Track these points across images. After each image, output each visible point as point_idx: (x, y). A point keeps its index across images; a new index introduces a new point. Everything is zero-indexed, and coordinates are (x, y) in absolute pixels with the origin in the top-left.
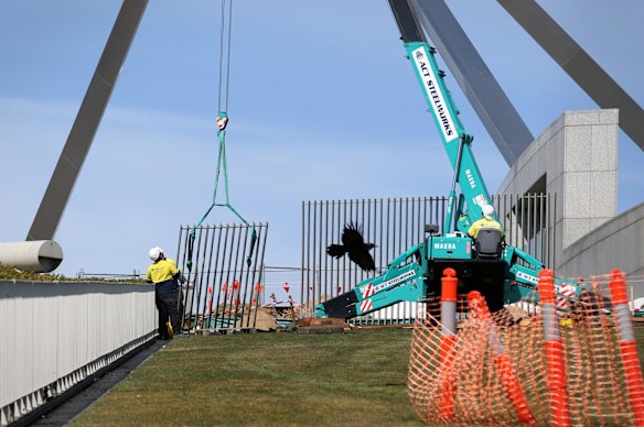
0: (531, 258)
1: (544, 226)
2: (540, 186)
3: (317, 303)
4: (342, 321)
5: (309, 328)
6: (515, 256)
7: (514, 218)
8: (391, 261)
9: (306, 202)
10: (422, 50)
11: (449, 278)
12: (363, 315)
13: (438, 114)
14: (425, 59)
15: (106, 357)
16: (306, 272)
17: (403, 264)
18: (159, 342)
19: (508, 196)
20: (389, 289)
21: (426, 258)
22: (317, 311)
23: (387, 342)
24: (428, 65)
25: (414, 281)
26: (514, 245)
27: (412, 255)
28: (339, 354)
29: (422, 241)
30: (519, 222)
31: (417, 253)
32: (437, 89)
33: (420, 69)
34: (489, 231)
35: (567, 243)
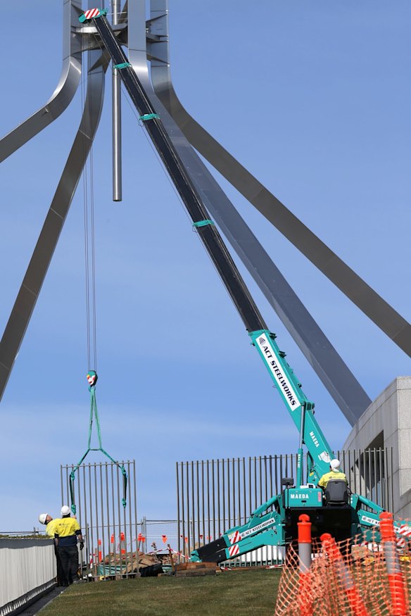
0: (372, 504)
1: (383, 476)
2: (379, 441)
3: (192, 550)
4: (214, 564)
5: (185, 571)
6: (360, 503)
7: (358, 471)
8: (254, 511)
9: (180, 463)
10: (263, 336)
11: (304, 524)
12: (232, 558)
13: (282, 388)
14: (267, 344)
15: (12, 603)
16: (181, 524)
17: (264, 513)
18: (57, 589)
19: (352, 452)
20: (254, 536)
21: (284, 507)
22: (192, 557)
23: (253, 581)
24: (270, 349)
25: (274, 528)
26: (358, 493)
27: (271, 505)
28: (212, 593)
29: (279, 493)
30: (362, 474)
31: (276, 503)
32: (280, 367)
33: (264, 352)
34: (337, 482)
35: (403, 491)
